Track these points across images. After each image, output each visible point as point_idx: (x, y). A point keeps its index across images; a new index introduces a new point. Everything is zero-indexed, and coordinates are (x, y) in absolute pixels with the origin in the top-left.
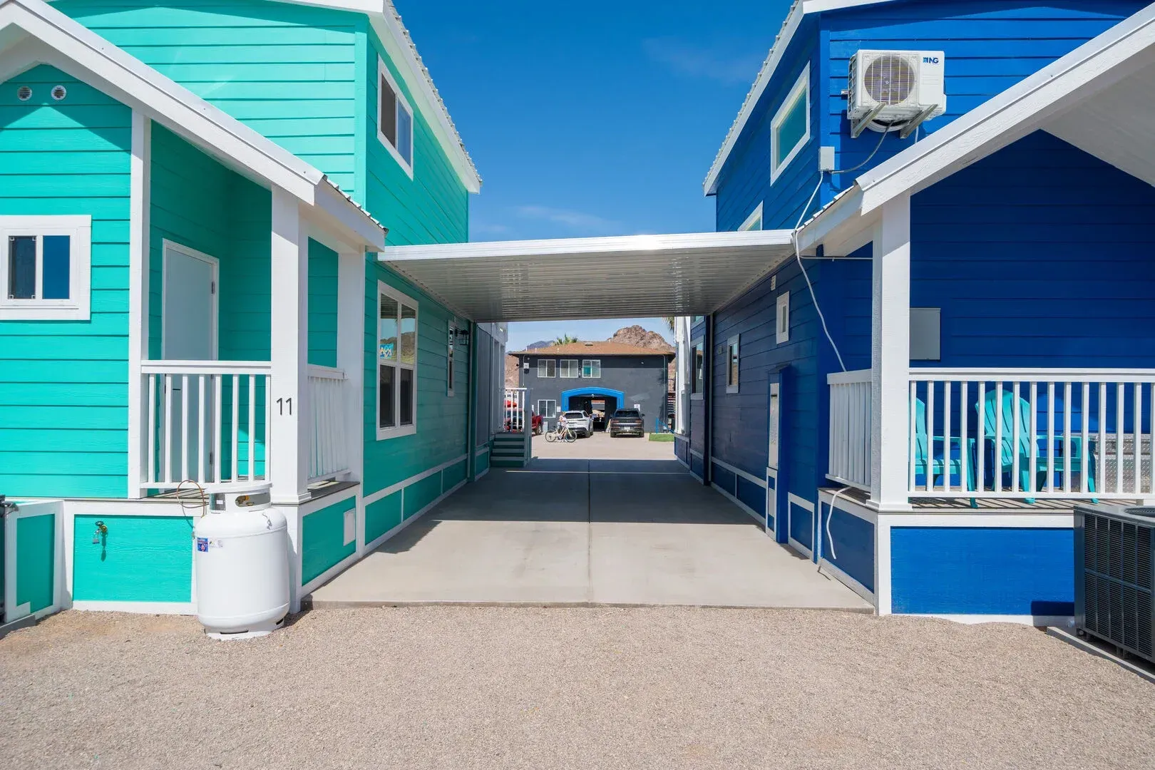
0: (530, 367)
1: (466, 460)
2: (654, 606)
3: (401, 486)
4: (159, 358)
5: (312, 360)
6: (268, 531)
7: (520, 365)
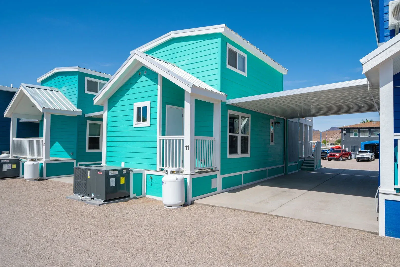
0: (346, 132)
1: (284, 167)
2: (288, 218)
3: (242, 173)
4: (165, 135)
5: (196, 135)
6: (177, 181)
7: (342, 132)
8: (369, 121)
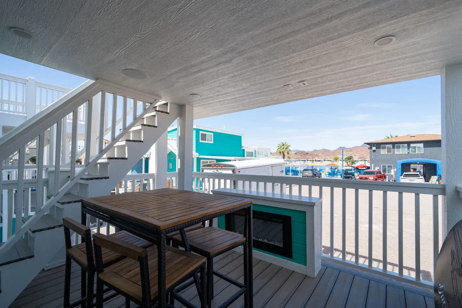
0: (376, 149)
7: (371, 148)
8: (394, 137)
